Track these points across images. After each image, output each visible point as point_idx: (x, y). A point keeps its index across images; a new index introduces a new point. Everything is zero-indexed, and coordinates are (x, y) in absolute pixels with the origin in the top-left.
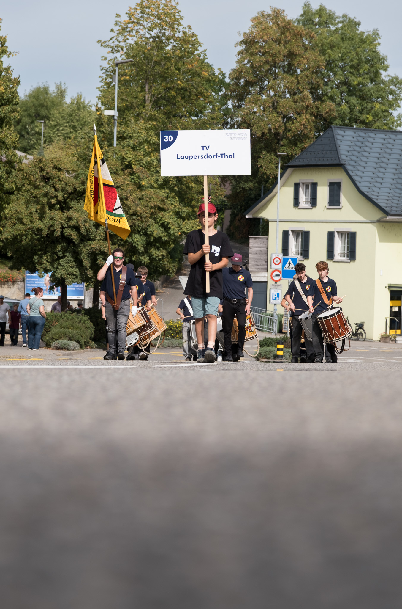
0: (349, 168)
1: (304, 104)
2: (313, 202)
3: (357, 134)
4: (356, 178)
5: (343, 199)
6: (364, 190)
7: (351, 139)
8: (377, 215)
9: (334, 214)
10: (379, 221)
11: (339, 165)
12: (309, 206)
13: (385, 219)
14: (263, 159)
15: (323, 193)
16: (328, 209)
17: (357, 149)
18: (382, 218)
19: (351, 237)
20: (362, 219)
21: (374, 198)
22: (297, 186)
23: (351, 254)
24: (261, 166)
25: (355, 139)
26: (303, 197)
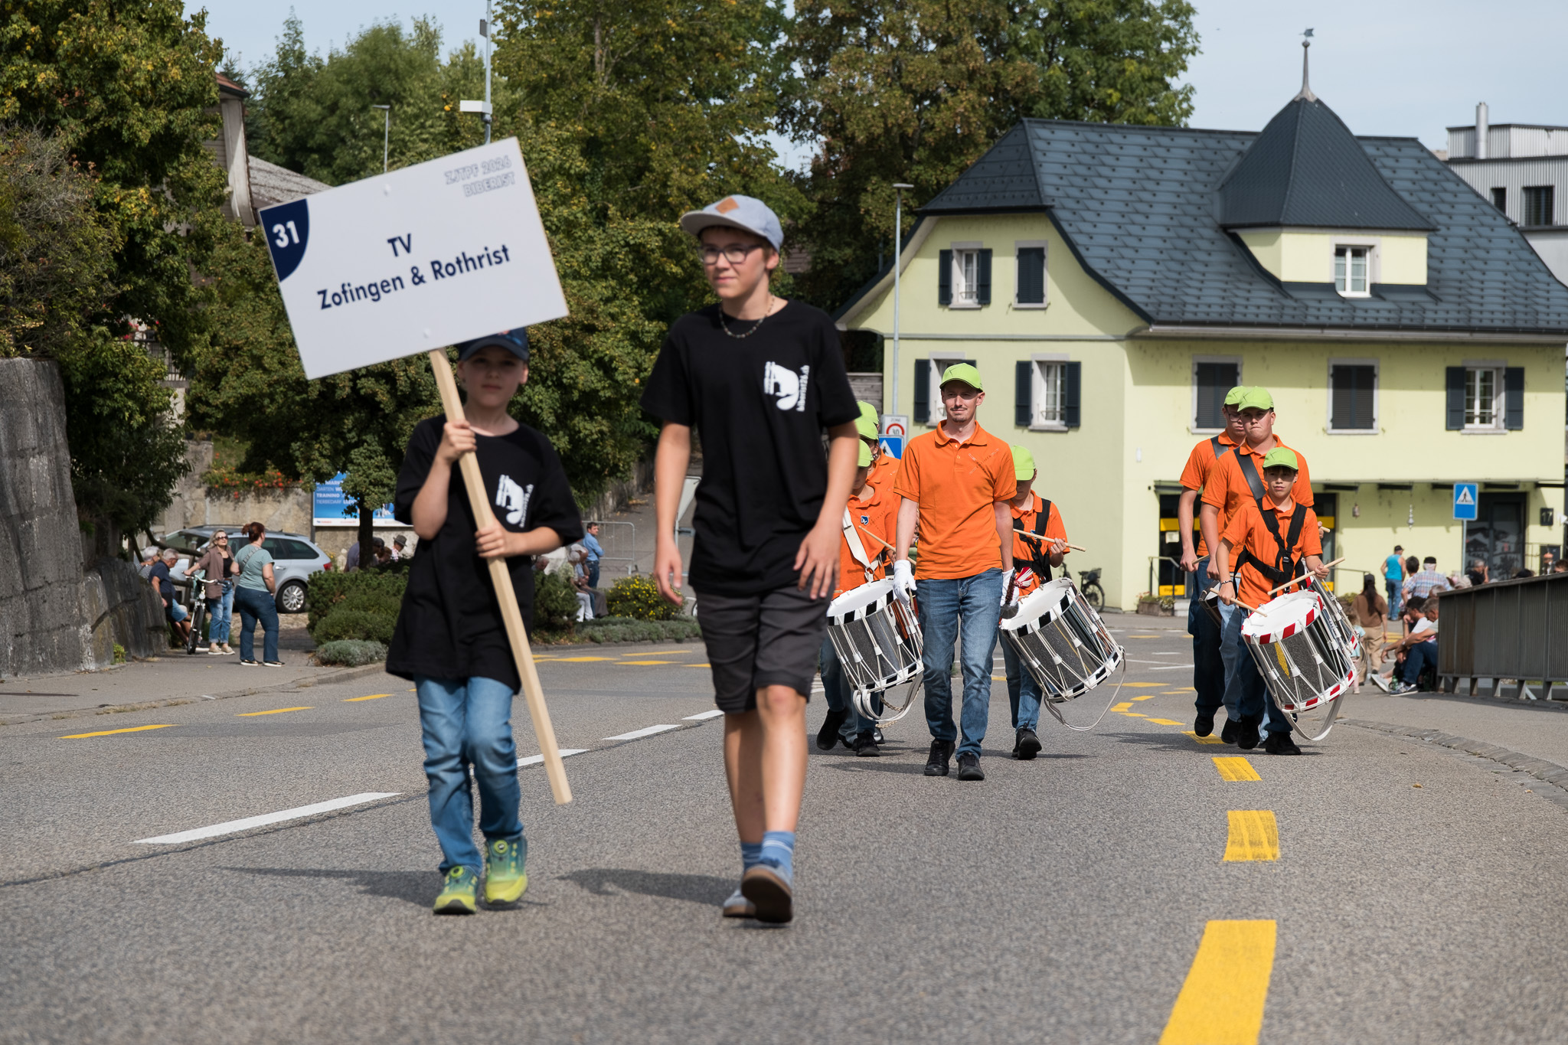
0: (1061, 214)
1: (963, 67)
2: (983, 294)
3: (1081, 137)
4: (1079, 239)
5: (1051, 287)
6: (1097, 265)
7: (1068, 147)
8: (1129, 323)
9: (1030, 321)
10: (1131, 337)
11: (1039, 210)
12: (972, 302)
13: (1144, 333)
14: (873, 193)
15: (1005, 272)
16: (1016, 309)
17: (1082, 170)
18: (1138, 330)
19: (1070, 375)
20: (1096, 332)
21: (1118, 283)
22: (945, 258)
23: (1070, 413)
24: (867, 212)
25: (1077, 149)
26: (960, 282)
